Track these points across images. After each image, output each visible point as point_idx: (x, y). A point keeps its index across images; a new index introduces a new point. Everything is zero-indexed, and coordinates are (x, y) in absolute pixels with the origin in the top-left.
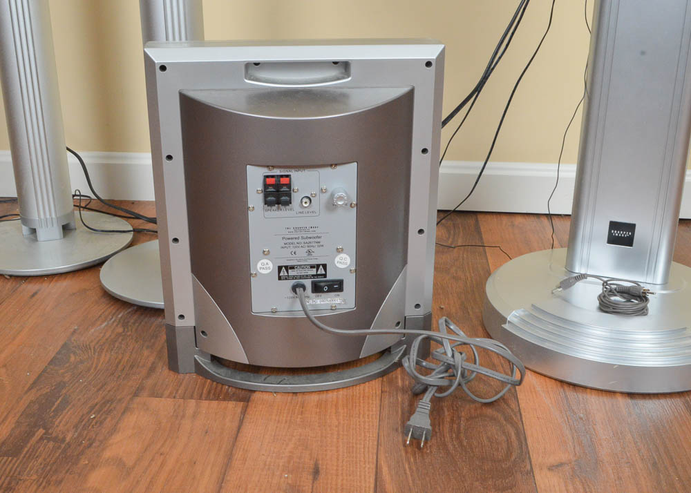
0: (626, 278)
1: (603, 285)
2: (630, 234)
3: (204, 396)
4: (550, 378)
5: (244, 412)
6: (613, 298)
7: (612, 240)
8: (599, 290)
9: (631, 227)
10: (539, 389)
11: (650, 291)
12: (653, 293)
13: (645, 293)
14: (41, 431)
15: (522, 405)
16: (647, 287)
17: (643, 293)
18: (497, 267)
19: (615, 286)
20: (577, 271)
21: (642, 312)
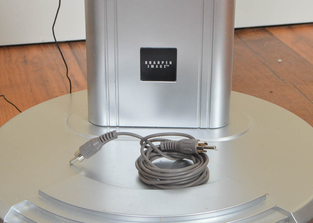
1: (141, 143)
2: (171, 63)
6: (158, 160)
9: (171, 53)
11: (209, 145)
12: (212, 148)
13: (201, 149)
17: (198, 148)
19: (158, 143)
20: (105, 124)
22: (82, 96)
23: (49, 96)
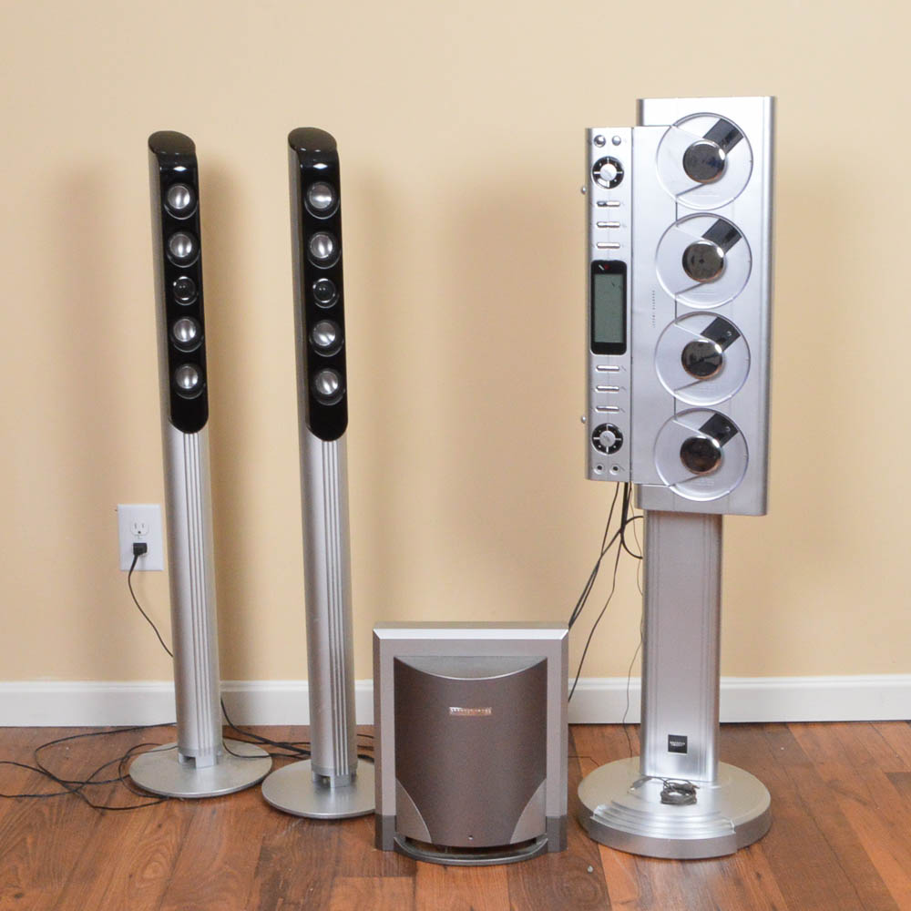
0: (680, 778)
1: (664, 784)
2: (684, 744)
3: (383, 874)
4: (626, 853)
5: (415, 882)
6: (672, 794)
7: (671, 749)
8: (661, 788)
9: (684, 739)
10: (617, 860)
11: (697, 787)
12: (701, 788)
14: (281, 900)
15: (605, 871)
16: (694, 783)
17: (692, 788)
18: (587, 774)
19: (673, 784)
21: (692, 801)
22: (636, 759)
23: (617, 757)
